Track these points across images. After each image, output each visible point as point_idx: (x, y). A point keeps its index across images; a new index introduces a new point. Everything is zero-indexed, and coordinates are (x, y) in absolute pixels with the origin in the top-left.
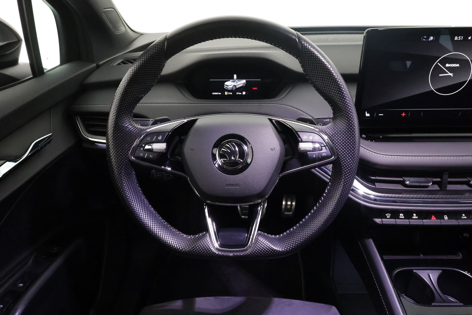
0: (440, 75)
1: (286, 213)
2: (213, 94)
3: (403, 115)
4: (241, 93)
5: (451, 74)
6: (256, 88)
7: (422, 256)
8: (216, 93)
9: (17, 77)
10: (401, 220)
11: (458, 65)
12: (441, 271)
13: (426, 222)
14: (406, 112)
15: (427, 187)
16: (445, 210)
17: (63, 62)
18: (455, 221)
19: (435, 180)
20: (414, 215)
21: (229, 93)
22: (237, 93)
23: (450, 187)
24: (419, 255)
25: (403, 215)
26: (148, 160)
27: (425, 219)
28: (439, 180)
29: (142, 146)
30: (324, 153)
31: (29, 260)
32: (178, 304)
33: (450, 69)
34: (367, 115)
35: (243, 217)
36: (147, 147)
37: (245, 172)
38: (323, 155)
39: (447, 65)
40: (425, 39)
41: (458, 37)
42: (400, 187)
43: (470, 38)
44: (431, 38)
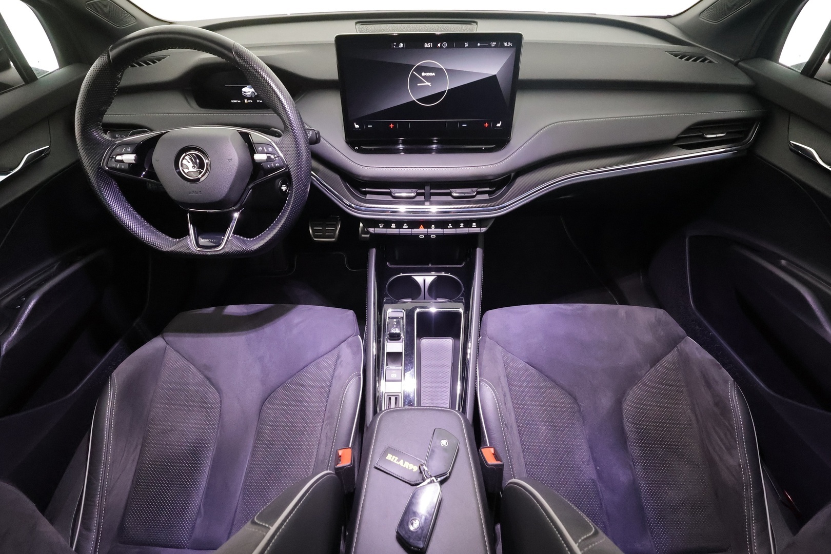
0: (418, 85)
1: (363, 236)
2: (233, 101)
3: (392, 126)
5: (429, 84)
7: (430, 265)
8: (235, 101)
9: (10, 84)
10: (392, 229)
11: (434, 74)
12: (436, 277)
13: (417, 231)
14: (394, 123)
17: (61, 67)
18: (441, 230)
19: (419, 191)
20: (405, 225)
21: (249, 101)
22: (258, 101)
23: (433, 198)
25: (394, 225)
26: (120, 170)
27: (414, 228)
28: (423, 191)
29: (112, 158)
30: (276, 163)
31: (54, 266)
33: (427, 78)
34: (357, 126)
36: (118, 158)
38: (276, 165)
39: (424, 74)
40: (395, 45)
41: (428, 44)
42: (388, 198)
43: (439, 45)
44: (401, 45)
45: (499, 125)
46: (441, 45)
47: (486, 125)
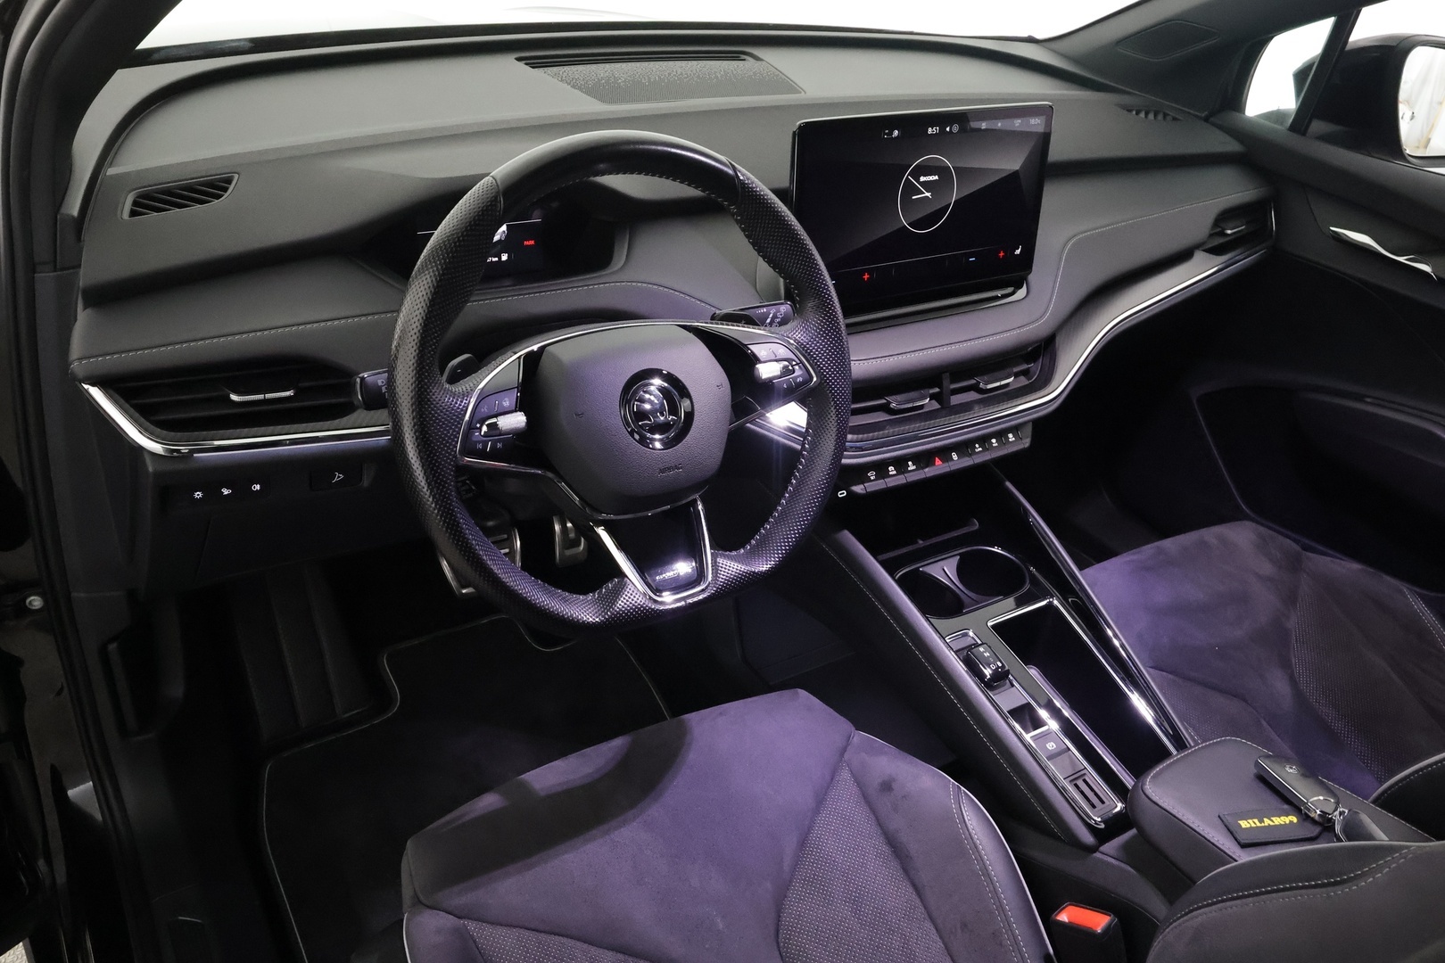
0: (913, 198)
3: (866, 277)
4: (496, 259)
5: (928, 194)
6: (532, 242)
7: (921, 542)
10: (894, 479)
11: (936, 177)
12: (958, 557)
13: (929, 472)
14: (870, 271)
15: (922, 407)
16: (935, 448)
18: (967, 459)
19: (931, 392)
20: (910, 463)
23: (956, 400)
24: (917, 542)
25: (893, 468)
27: (926, 467)
28: (937, 390)
29: (476, 428)
30: (798, 376)
32: (489, 802)
33: (926, 185)
35: (464, 591)
37: (688, 437)
38: (798, 380)
39: (922, 179)
40: (886, 134)
41: (932, 129)
42: (881, 417)
43: (948, 129)
44: (896, 133)
45: (1018, 252)
46: (951, 129)
47: (1002, 254)
